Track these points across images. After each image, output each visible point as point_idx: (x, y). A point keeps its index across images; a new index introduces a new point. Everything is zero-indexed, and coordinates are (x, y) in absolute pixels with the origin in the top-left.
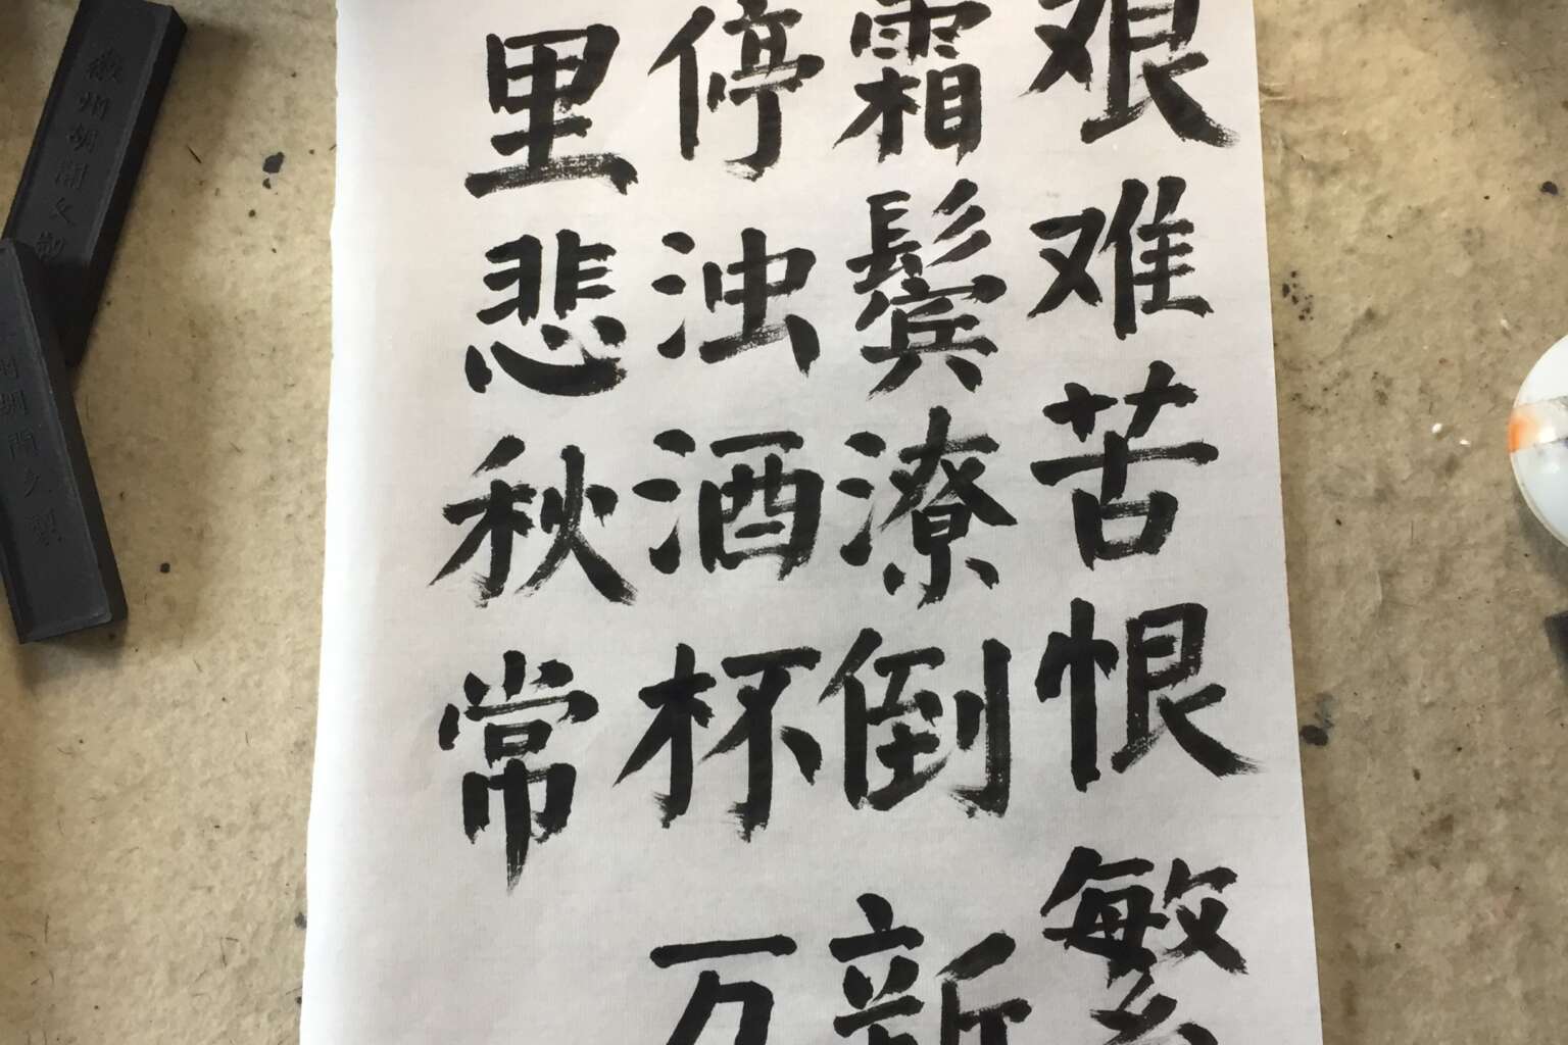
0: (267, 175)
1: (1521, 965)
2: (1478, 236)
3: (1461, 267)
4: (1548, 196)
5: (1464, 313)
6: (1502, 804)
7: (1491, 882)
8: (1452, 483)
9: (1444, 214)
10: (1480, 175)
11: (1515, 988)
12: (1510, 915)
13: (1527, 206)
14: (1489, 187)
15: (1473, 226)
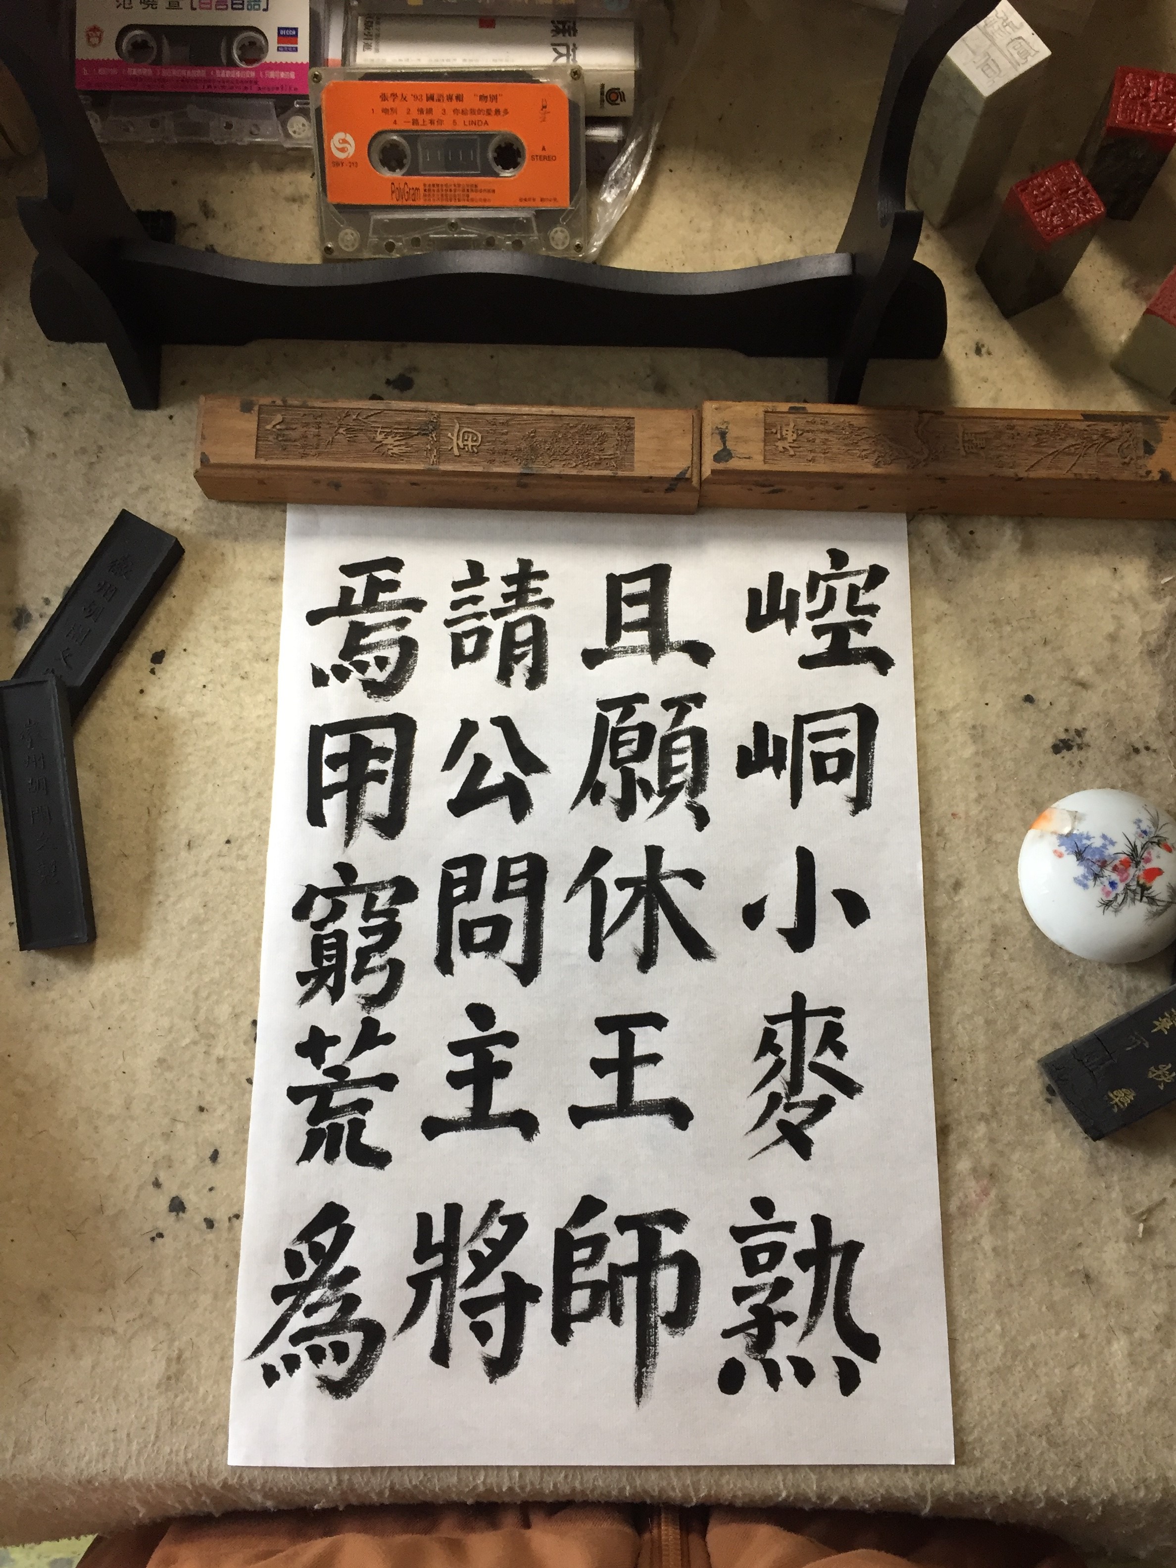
0: (153, 666)
1: (992, 1228)
2: (980, 730)
3: (969, 751)
4: (1027, 705)
5: (970, 783)
6: (983, 1117)
7: (974, 1170)
8: (956, 899)
9: (958, 715)
10: (983, 689)
11: (987, 1243)
12: (985, 1192)
13: (1015, 710)
14: (989, 697)
15: (978, 723)
